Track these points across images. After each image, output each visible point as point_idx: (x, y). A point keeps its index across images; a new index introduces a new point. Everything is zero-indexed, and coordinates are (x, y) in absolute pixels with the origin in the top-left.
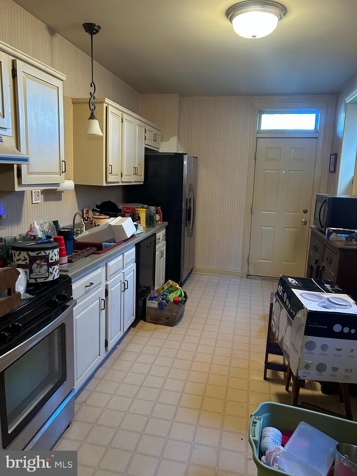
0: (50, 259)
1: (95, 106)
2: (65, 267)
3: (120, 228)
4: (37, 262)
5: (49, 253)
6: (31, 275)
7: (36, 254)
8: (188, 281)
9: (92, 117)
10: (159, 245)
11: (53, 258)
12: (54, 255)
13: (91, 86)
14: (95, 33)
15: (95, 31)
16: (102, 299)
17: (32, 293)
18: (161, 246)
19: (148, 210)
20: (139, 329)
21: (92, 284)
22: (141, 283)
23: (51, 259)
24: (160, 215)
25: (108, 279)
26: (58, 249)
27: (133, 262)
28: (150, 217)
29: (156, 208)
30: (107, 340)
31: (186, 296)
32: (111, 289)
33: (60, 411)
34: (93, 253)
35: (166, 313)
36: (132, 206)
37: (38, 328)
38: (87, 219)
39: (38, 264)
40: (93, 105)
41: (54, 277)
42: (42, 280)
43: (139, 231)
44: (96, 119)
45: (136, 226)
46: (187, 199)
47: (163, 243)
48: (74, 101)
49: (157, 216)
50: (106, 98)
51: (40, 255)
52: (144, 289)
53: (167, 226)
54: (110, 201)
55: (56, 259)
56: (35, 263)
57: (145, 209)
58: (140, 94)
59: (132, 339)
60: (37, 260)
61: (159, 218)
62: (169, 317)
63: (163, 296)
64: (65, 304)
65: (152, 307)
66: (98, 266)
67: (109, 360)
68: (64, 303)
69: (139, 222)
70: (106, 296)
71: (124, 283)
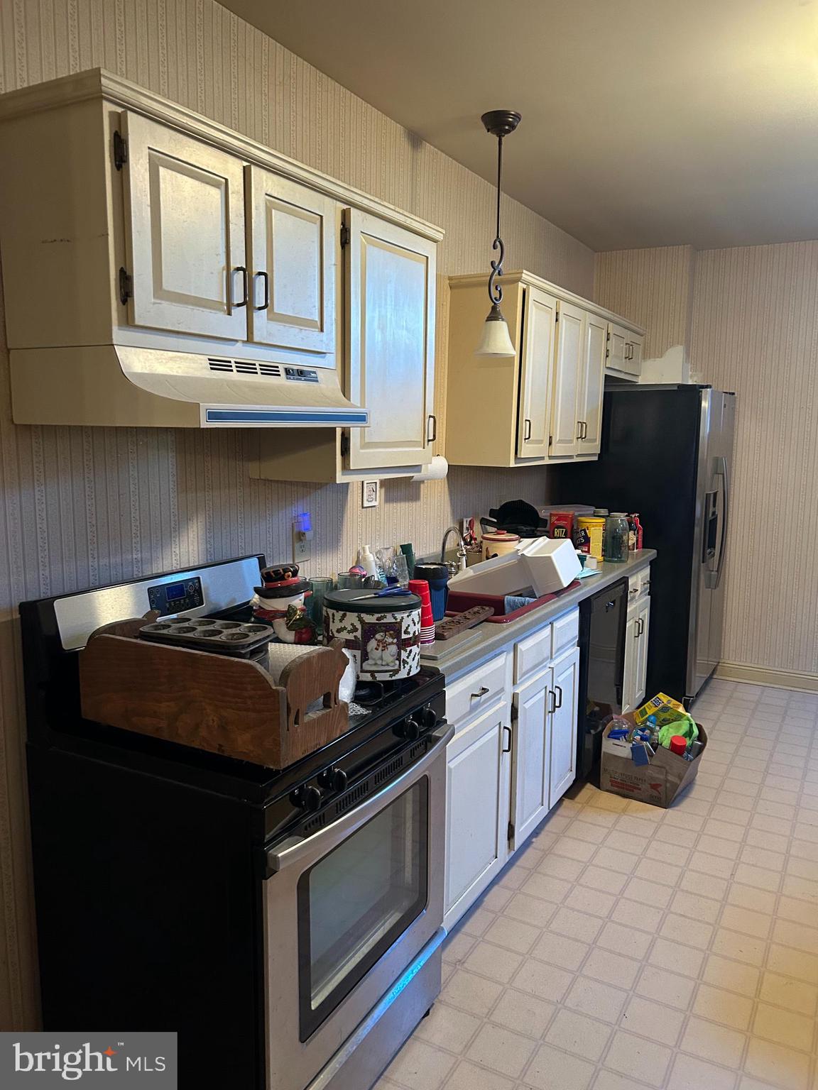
0: (403, 632)
1: (500, 291)
2: (430, 649)
3: (546, 564)
4: (378, 636)
5: (403, 618)
6: (364, 664)
7: (377, 620)
8: (703, 698)
9: (494, 315)
10: (634, 606)
11: (409, 630)
12: (411, 622)
13: (495, 247)
14: (508, 131)
15: (507, 128)
16: (505, 728)
17: (366, 703)
18: (639, 609)
19: (609, 521)
20: (583, 804)
21: (485, 690)
22: (591, 695)
23: (406, 632)
24: (638, 533)
25: (518, 682)
26: (420, 610)
27: (574, 645)
28: (613, 538)
29: (626, 516)
30: (512, 823)
31: (702, 737)
32: (524, 705)
33: (411, 976)
34: (486, 620)
35: (651, 772)
36: (571, 513)
37: (376, 783)
38: (470, 541)
39: (379, 641)
40: (497, 289)
41: (410, 670)
42: (385, 677)
43: (587, 572)
44: (503, 320)
45: (582, 559)
46: (707, 494)
47: (645, 599)
48: (453, 282)
49: (631, 533)
50: (524, 271)
51: (385, 621)
52: (597, 709)
53: (653, 560)
54: (521, 501)
55: (415, 632)
56: (372, 638)
57: (603, 520)
58: (596, 254)
59: (567, 827)
60: (376, 632)
61: (635, 539)
62: (661, 785)
63: (643, 730)
64: (430, 733)
65: (616, 756)
66: (497, 651)
67: (514, 871)
68: (428, 731)
69: (587, 550)
70: (512, 721)
71: (552, 692)
